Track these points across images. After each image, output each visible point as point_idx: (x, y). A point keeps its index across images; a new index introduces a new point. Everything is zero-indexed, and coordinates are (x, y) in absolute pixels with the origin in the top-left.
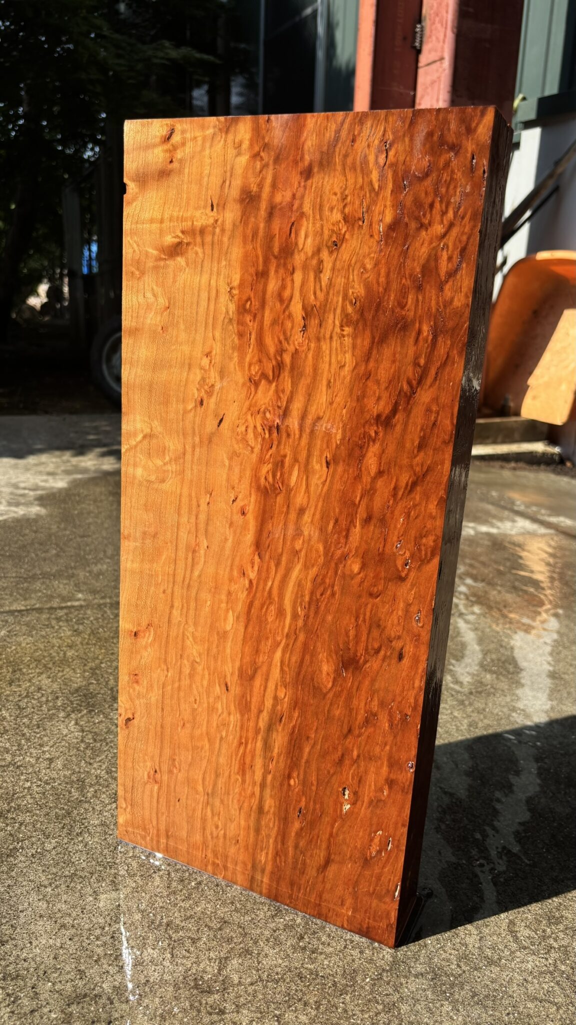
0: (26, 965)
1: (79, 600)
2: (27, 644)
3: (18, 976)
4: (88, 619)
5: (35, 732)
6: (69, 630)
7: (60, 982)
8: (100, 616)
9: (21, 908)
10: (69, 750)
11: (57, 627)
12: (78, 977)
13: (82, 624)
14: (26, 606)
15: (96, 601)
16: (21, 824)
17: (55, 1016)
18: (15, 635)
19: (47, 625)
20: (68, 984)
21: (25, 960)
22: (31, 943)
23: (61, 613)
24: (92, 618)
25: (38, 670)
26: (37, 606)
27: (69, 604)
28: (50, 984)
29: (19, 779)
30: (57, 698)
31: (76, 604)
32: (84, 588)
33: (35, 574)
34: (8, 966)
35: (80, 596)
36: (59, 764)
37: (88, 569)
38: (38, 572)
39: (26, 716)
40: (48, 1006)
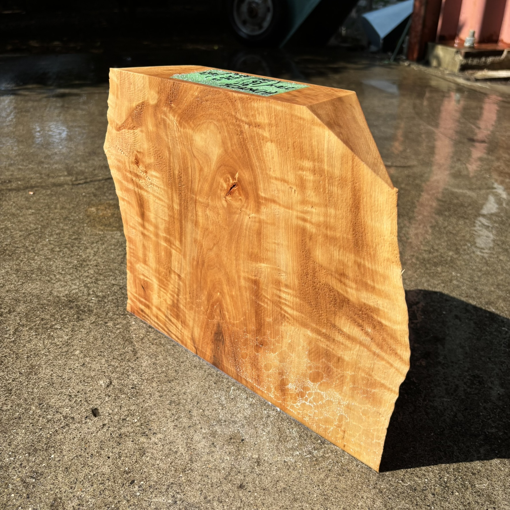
0: (185, 397)
3: (179, 403)
7: (208, 410)
9: (181, 360)
12: (220, 408)
17: (205, 432)
20: (214, 412)
21: (184, 393)
22: (188, 383)
28: (201, 410)
34: (173, 396)
40: (200, 425)
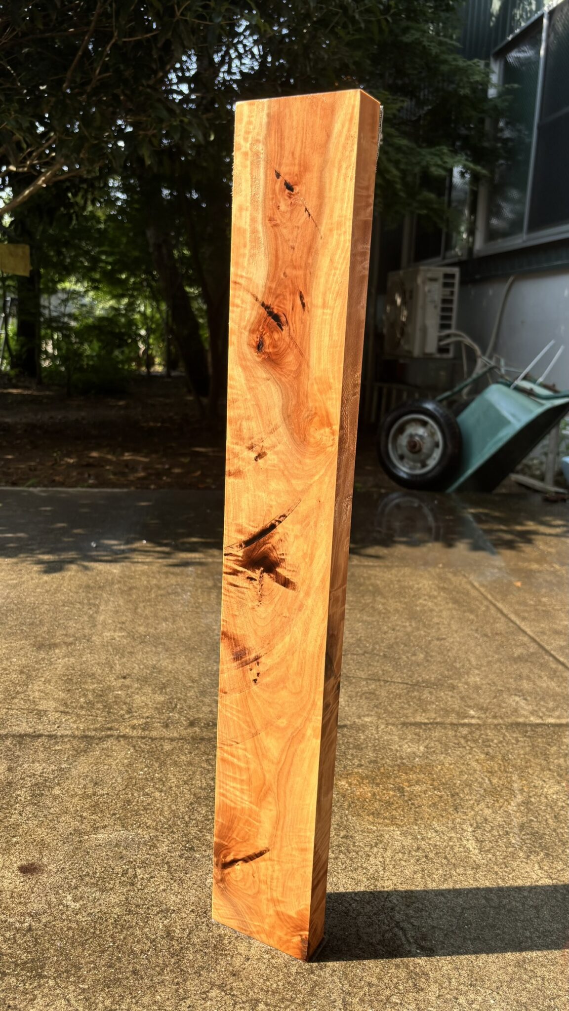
1: (473, 717)
2: (450, 764)
4: (492, 741)
5: (506, 872)
6: (481, 753)
8: (501, 739)
10: (548, 899)
11: (468, 748)
13: (490, 746)
14: (428, 719)
15: (490, 720)
16: (543, 979)
18: (434, 752)
19: (458, 744)
23: (464, 731)
24: (495, 741)
25: (474, 798)
26: (438, 720)
27: (466, 721)
29: (516, 926)
30: (507, 833)
31: (473, 721)
32: (471, 703)
33: (418, 682)
35: (472, 712)
36: (545, 913)
37: (463, 680)
38: (420, 679)
39: (489, 851)
